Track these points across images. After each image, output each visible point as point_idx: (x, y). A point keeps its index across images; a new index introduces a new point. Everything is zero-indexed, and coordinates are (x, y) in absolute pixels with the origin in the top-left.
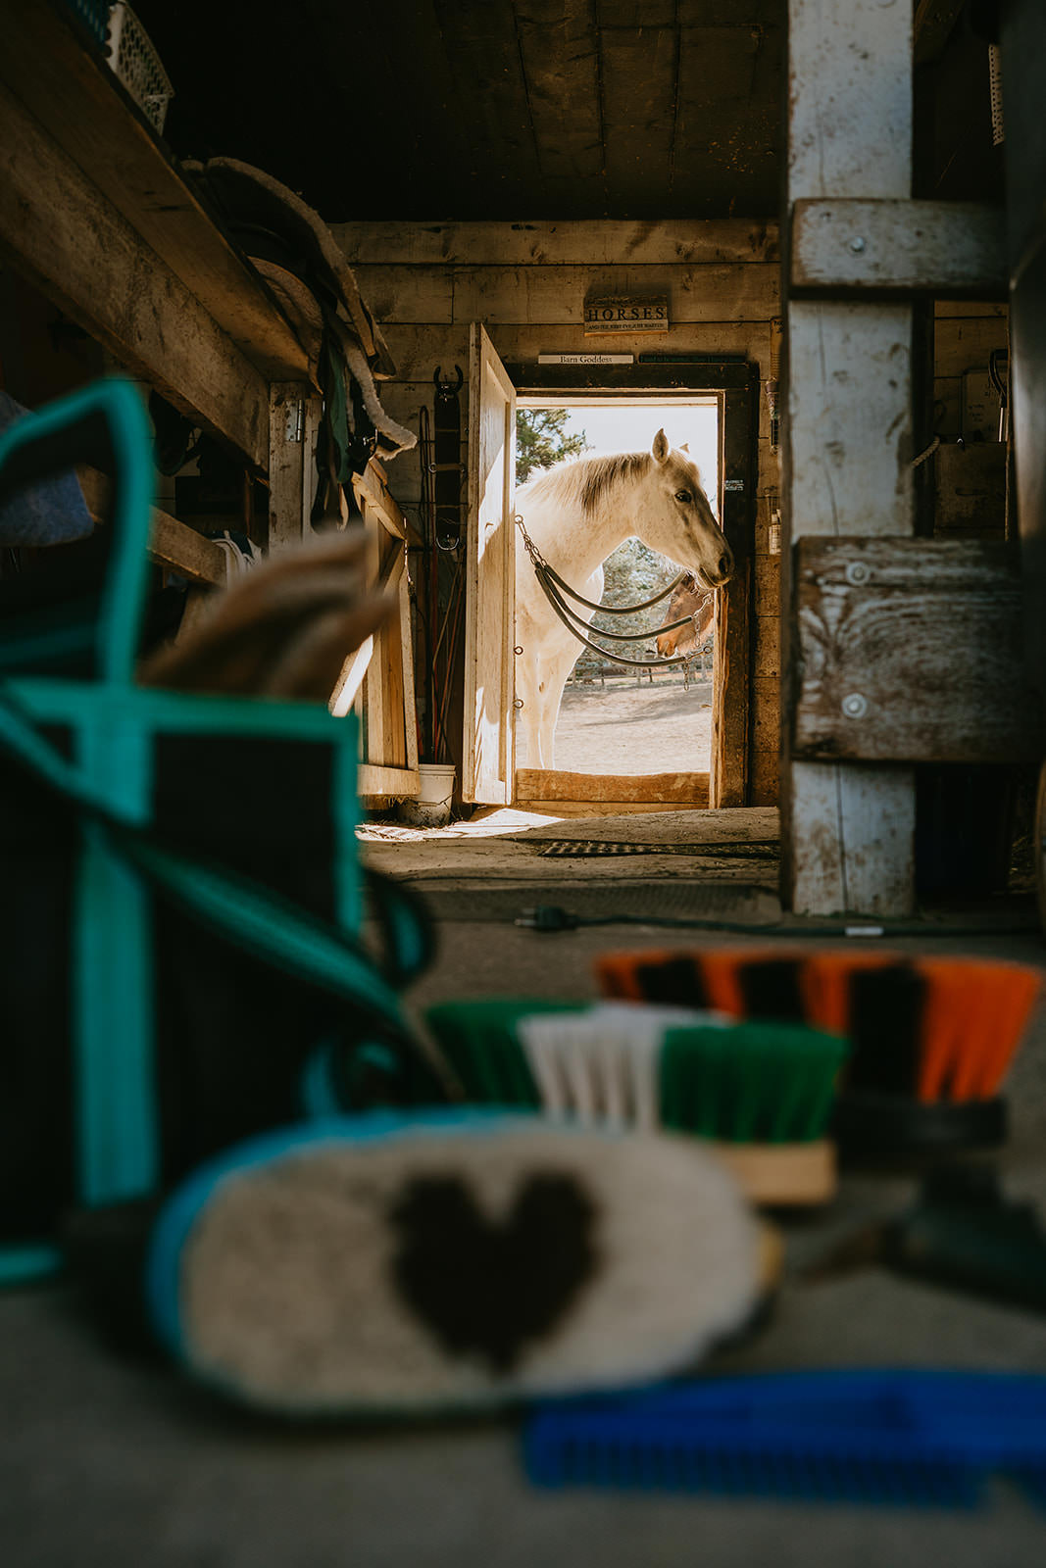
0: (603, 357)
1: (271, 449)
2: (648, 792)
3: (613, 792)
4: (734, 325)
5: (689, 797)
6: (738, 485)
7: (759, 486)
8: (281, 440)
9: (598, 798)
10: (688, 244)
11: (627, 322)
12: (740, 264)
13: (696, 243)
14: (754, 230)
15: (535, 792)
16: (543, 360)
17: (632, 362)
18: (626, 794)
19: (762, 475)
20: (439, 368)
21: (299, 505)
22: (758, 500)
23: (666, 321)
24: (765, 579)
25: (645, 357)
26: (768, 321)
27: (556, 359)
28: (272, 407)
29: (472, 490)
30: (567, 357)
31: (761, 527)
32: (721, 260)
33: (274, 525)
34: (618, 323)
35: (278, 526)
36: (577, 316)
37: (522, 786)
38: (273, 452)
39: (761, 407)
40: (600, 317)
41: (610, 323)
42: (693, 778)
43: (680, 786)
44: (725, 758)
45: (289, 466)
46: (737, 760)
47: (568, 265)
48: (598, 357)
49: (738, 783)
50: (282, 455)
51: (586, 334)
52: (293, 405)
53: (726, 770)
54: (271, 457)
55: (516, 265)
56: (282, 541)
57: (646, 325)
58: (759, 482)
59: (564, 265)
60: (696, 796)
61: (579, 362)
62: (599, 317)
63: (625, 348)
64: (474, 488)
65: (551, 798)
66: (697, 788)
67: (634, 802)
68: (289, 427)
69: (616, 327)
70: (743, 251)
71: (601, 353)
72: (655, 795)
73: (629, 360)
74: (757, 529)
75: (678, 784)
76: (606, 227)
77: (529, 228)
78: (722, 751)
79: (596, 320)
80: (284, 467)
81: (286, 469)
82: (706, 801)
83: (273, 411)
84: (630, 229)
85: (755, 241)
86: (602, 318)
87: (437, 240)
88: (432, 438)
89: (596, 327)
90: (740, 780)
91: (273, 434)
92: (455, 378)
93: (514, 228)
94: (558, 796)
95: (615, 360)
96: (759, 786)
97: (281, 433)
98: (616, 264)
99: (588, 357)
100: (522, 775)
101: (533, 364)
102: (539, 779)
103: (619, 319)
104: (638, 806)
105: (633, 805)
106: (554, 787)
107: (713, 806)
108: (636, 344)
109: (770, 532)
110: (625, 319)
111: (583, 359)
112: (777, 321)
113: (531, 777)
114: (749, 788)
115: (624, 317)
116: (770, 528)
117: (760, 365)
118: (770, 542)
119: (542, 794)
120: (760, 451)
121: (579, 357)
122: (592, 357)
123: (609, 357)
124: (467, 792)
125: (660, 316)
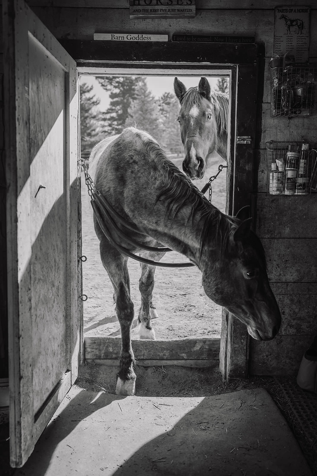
0: (144, 36)
2: (177, 353)
3: (152, 353)
4: (247, 12)
5: (204, 356)
6: (246, 140)
7: (262, 141)
9: (142, 357)
11: (164, 7)
15: (97, 353)
16: (99, 37)
17: (167, 41)
18: (161, 354)
19: (265, 131)
22: (261, 151)
23: (193, 7)
24: (265, 210)
25: (177, 36)
26: (273, 9)
27: (108, 37)
30: (116, 35)
31: (262, 171)
34: (157, 7)
37: (89, 350)
39: (265, 79)
40: (142, 2)
41: (150, 8)
42: (207, 343)
43: (198, 348)
44: (233, 342)
46: (242, 343)
48: (140, 35)
49: (242, 359)
51: (131, 16)
53: (234, 351)
57: (178, 10)
58: (262, 137)
60: (209, 355)
61: (126, 40)
62: (140, 2)
63: (162, 29)
65: (109, 357)
66: (210, 350)
67: (167, 359)
69: (155, 11)
71: (143, 33)
72: (181, 355)
73: (164, 38)
74: (260, 173)
75: (197, 347)
78: (231, 337)
79: (139, 4)
82: (216, 358)
86: (144, 3)
89: (138, 11)
90: (243, 357)
94: (114, 356)
95: (154, 38)
96: (256, 359)
99: (133, 35)
100: (88, 342)
101: (90, 41)
102: (100, 345)
103: (157, 4)
104: (169, 363)
105: (166, 361)
106: (111, 349)
107: (223, 373)
108: (170, 26)
109: (271, 178)
110: (162, 4)
111: (129, 37)
112: (280, 9)
113: (95, 343)
114: (250, 362)
115: (161, 2)
116: (271, 174)
117: (265, 45)
118: (271, 185)
119: (103, 355)
120: (264, 113)
121: (125, 35)
122: (136, 35)
123: (149, 36)
124: (14, 460)
125: (189, 3)
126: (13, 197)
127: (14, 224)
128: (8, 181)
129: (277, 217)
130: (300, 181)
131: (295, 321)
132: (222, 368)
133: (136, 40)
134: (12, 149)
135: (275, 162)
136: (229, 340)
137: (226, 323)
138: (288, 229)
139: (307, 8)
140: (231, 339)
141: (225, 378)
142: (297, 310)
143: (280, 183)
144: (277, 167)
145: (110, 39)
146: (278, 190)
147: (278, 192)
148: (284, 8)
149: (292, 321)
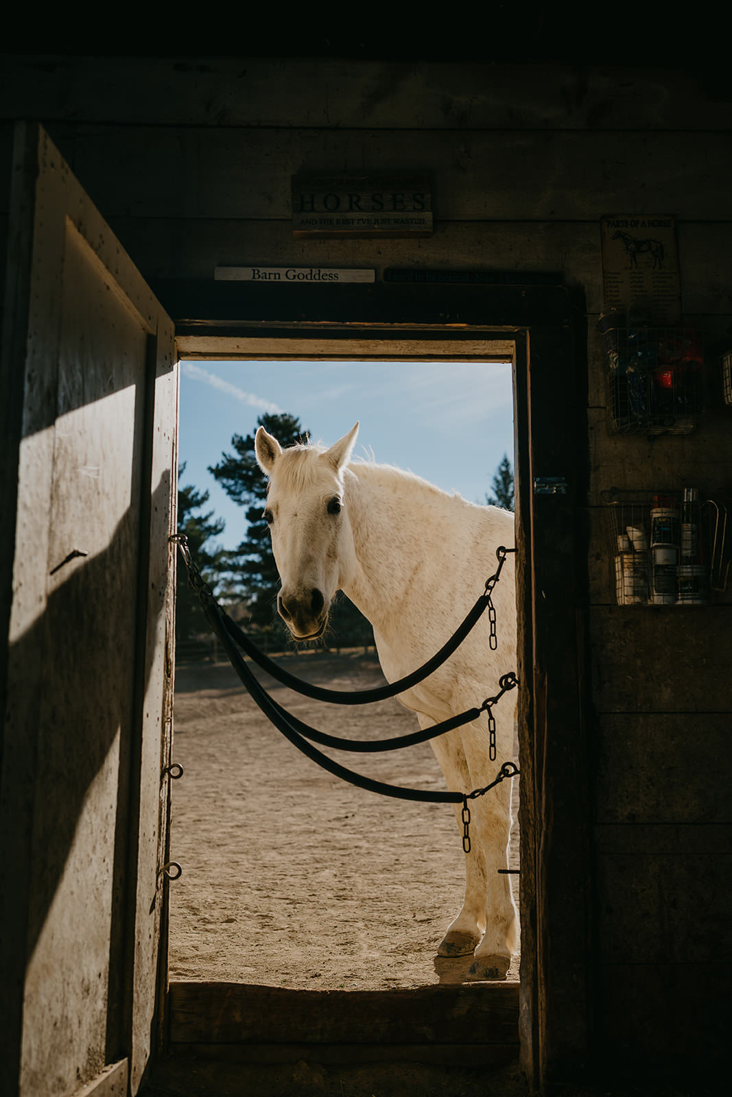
0: (323, 271)
2: (408, 1025)
3: (343, 1025)
4: (541, 226)
5: (480, 1033)
6: (557, 485)
7: (592, 488)
9: (318, 1038)
10: (461, 101)
11: (364, 215)
12: (546, 132)
13: (476, 98)
14: (568, 81)
15: (202, 1026)
16: (223, 275)
17: (373, 281)
18: (368, 1028)
19: (597, 468)
22: (592, 512)
23: (428, 215)
24: (609, 647)
25: (391, 273)
26: (596, 221)
27: (245, 274)
30: (262, 270)
31: (598, 557)
32: (515, 126)
34: (350, 215)
36: (280, 205)
37: (180, 1017)
39: (590, 358)
40: (319, 205)
41: (335, 216)
42: (486, 996)
43: (463, 1012)
44: (552, 981)
47: (266, 127)
48: (315, 271)
51: (296, 232)
53: (554, 1005)
55: (180, 126)
57: (396, 221)
58: (592, 480)
59: (259, 127)
60: (493, 1030)
61: (283, 279)
62: (316, 206)
63: (361, 258)
65: (231, 1039)
66: (494, 1016)
69: (346, 222)
70: (550, 113)
71: (320, 266)
72: (420, 1030)
73: (368, 277)
74: (592, 561)
76: (329, 71)
77: (203, 69)
79: (313, 210)
82: (511, 1039)
84: (369, 74)
86: (322, 207)
89: (312, 223)
93: (177, 68)
94: (245, 1035)
95: (345, 276)
98: (344, 128)
99: (298, 271)
100: (180, 996)
101: (206, 283)
102: (210, 1004)
103: (351, 209)
107: (530, 1071)
108: (380, 253)
109: (618, 567)
110: (360, 209)
111: (291, 274)
112: (611, 220)
113: (197, 998)
114: (597, 1038)
115: (359, 208)
116: (618, 559)
117: (586, 290)
118: (619, 584)
119: (216, 1032)
120: (592, 428)
121: (283, 271)
122: (306, 271)
123: (334, 271)
125: (419, 207)
129: (639, 662)
130: (687, 571)
131: (706, 925)
132: (527, 1059)
133: (305, 280)
135: (626, 533)
136: (541, 975)
137: (530, 932)
138: (669, 690)
139: (667, 218)
140: (546, 975)
141: (537, 1085)
143: (641, 578)
144: (631, 543)
145: (250, 278)
146: (635, 594)
147: (637, 599)
148: (620, 218)
149: (697, 924)
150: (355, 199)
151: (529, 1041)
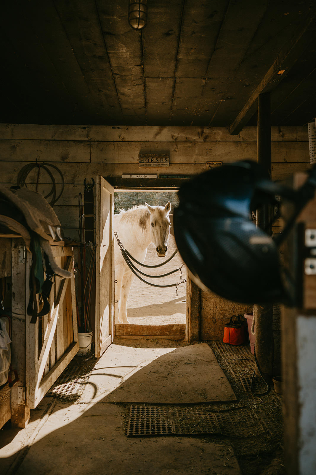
0: (145, 175)
1: (13, 266)
2: (164, 332)
3: (150, 331)
4: (193, 164)
5: (178, 333)
8: (17, 262)
9: (145, 334)
10: (176, 135)
11: (154, 164)
12: (194, 142)
13: (179, 134)
14: (199, 130)
15: (122, 332)
16: (124, 176)
17: (156, 178)
18: (155, 332)
20: (86, 179)
21: (24, 289)
23: (168, 163)
25: (161, 175)
26: (205, 163)
27: (129, 176)
28: (13, 249)
29: (98, 239)
30: (133, 175)
32: (187, 141)
33: (14, 298)
34: (151, 164)
35: (15, 298)
36: (136, 160)
37: (118, 330)
38: (13, 267)
40: (145, 161)
41: (148, 164)
42: (179, 326)
43: (175, 329)
44: (191, 322)
45: (20, 273)
46: (196, 323)
47: (132, 142)
48: (144, 175)
49: (196, 331)
50: (17, 268)
51: (140, 167)
52: (22, 248)
53: (192, 326)
54: (12, 269)
55: (114, 142)
56: (17, 304)
57: (161, 165)
59: (131, 142)
60: (180, 332)
61: (137, 177)
63: (154, 172)
64: (99, 238)
65: (128, 334)
66: (181, 330)
67: (158, 335)
68: (20, 257)
70: (195, 138)
71: (145, 174)
72: (166, 333)
73: (155, 177)
75: (174, 329)
76: (146, 128)
77: (118, 128)
78: (190, 319)
79: (143, 162)
80: (18, 274)
81: (19, 275)
82: (184, 334)
83: (13, 250)
84: (155, 129)
85: (200, 134)
86: (145, 162)
87: (85, 132)
88: (83, 204)
89: (143, 165)
90: (197, 330)
91: (13, 260)
92: (92, 182)
93: (113, 128)
94: (131, 334)
95: (150, 177)
96: (203, 331)
97: (16, 259)
98: (150, 142)
99: (140, 175)
100: (117, 326)
101: (120, 179)
102: (123, 328)
103: (151, 162)
104: (160, 337)
105: (158, 336)
106: (129, 330)
107: (187, 339)
108: (158, 171)
112: (208, 163)
113: (121, 327)
114: (200, 333)
115: (153, 162)
119: (125, 333)
121: (137, 175)
122: (142, 175)
123: (148, 175)
124: (97, 354)
125: (166, 161)
126: (99, 249)
127: (99, 259)
128: (97, 243)
131: (222, 312)
132: (187, 337)
134: (99, 231)
137: (188, 313)
139: (220, 163)
140: (190, 321)
141: (188, 342)
142: (223, 306)
148: (210, 163)
149: (221, 311)
150: (152, 160)
151: (187, 333)
